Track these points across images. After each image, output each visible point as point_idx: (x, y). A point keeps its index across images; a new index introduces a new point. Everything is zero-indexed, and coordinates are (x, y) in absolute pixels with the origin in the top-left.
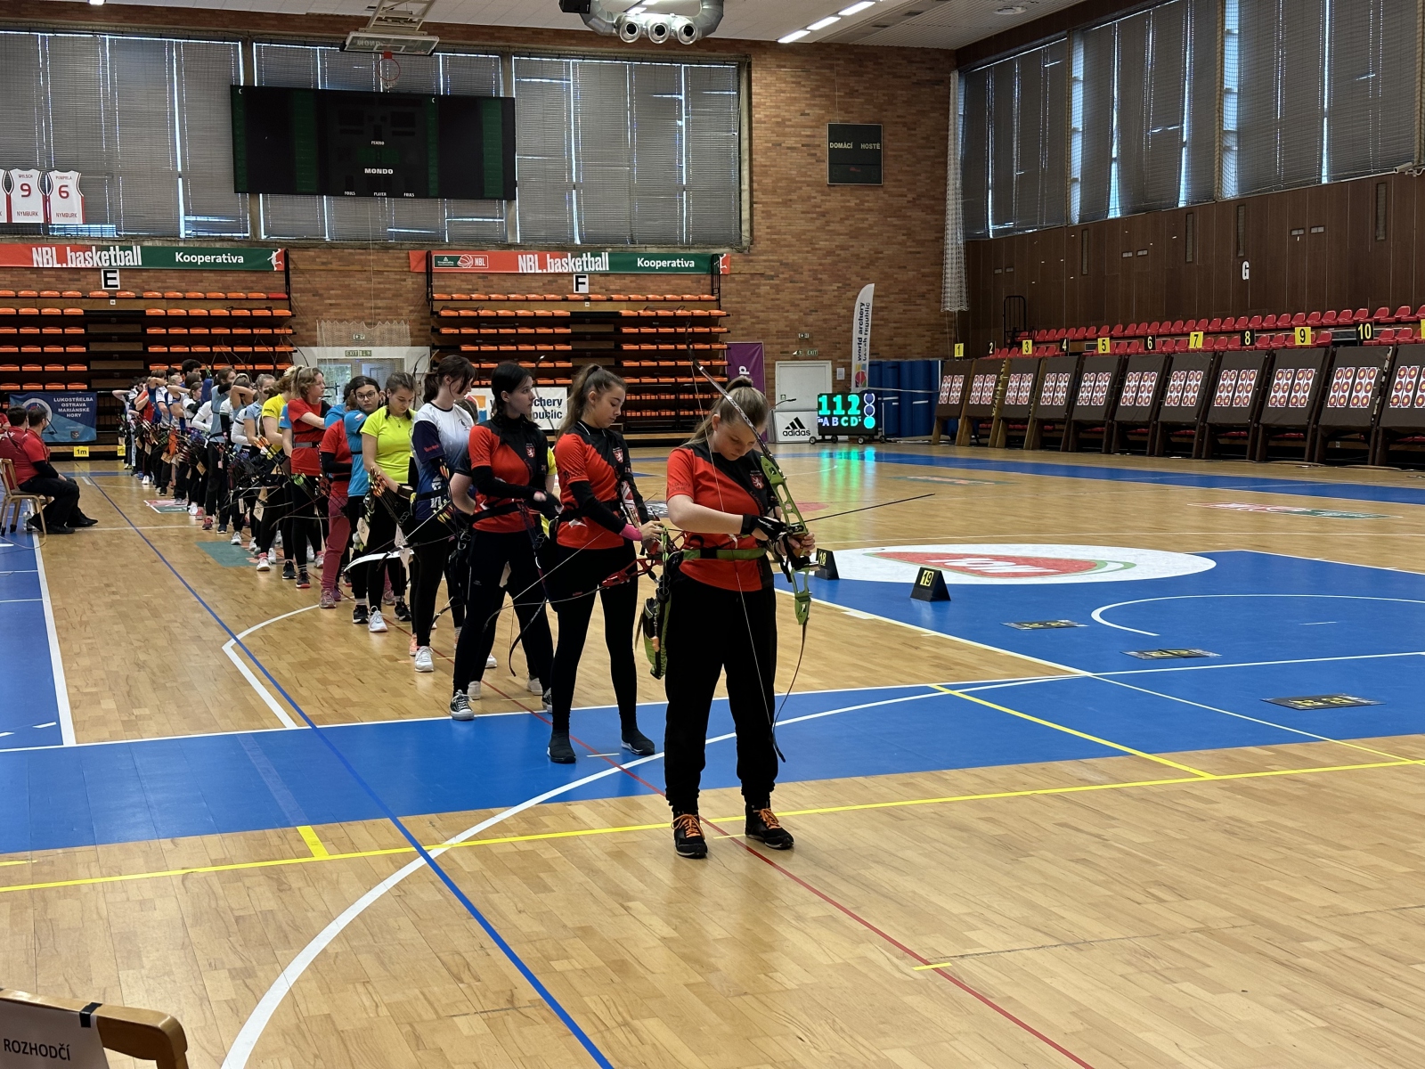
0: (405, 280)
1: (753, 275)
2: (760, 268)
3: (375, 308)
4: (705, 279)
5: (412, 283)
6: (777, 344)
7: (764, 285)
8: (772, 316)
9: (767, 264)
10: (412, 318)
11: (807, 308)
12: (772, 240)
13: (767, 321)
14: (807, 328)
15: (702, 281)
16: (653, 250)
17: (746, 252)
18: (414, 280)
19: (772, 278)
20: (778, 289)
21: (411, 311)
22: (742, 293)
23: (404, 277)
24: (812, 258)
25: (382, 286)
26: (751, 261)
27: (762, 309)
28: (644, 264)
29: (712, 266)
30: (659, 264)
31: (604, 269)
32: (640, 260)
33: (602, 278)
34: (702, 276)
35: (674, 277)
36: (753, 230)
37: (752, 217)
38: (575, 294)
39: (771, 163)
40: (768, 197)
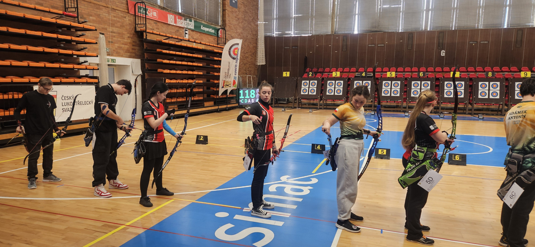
0: (125, 18)
1: (226, 39)
3: (112, 32)
5: (128, 19)
9: (228, 35)
10: (129, 41)
12: (229, 26)
15: (215, 40)
18: (129, 18)
21: (129, 37)
23: (125, 15)
25: (115, 19)
26: (226, 33)
28: (203, 28)
29: (218, 34)
30: (206, 29)
31: (193, 28)
32: (202, 26)
33: (192, 32)
34: (216, 37)
35: (209, 36)
36: (225, 21)
37: (224, 16)
38: (185, 38)
40: (229, 8)
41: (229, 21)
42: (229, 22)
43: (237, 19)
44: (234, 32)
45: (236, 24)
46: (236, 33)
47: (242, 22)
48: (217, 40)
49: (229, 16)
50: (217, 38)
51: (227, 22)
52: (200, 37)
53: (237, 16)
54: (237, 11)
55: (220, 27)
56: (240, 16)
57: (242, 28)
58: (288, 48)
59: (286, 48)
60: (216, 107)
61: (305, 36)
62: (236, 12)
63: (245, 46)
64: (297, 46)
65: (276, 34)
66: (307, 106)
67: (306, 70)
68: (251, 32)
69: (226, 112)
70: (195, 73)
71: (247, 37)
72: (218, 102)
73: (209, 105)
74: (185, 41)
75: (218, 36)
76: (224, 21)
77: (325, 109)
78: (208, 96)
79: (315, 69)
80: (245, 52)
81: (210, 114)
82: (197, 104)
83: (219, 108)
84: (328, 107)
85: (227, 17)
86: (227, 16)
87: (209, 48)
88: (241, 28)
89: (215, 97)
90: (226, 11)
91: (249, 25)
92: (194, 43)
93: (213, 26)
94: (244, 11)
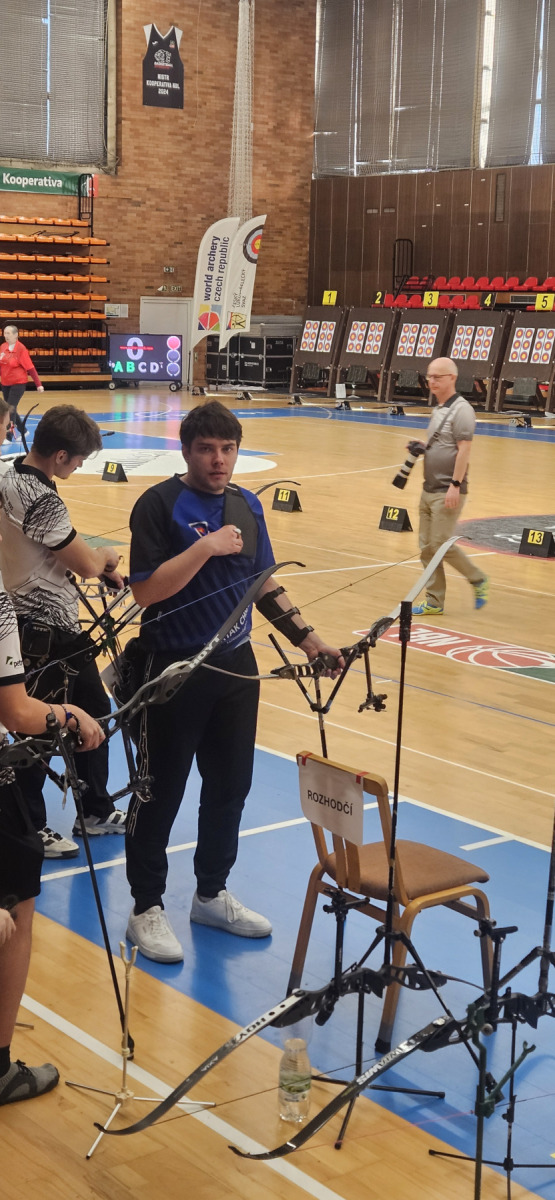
1: (121, 200)
2: (127, 192)
4: (71, 201)
6: (143, 277)
7: (132, 211)
8: (138, 246)
9: (134, 188)
11: (172, 239)
12: (140, 163)
13: (133, 252)
14: (172, 262)
15: (69, 204)
16: (18, 165)
17: (113, 173)
19: (138, 204)
20: (144, 217)
22: (110, 220)
24: (179, 185)
26: (119, 184)
27: (130, 238)
29: (80, 187)
34: (70, 198)
36: (121, 149)
37: (118, 135)
39: (139, 75)
40: (137, 113)
41: (136, 148)
42: (136, 151)
43: (181, 138)
44: (165, 177)
45: (175, 154)
46: (174, 178)
47: (207, 145)
48: (76, 205)
49: (136, 134)
50: (76, 200)
51: (128, 151)
53: (186, 128)
54: (183, 115)
56: (199, 128)
62: (177, 118)
65: (357, 167)
76: (118, 150)
85: (129, 140)
86: (125, 136)
90: (124, 122)
94: (217, 112)
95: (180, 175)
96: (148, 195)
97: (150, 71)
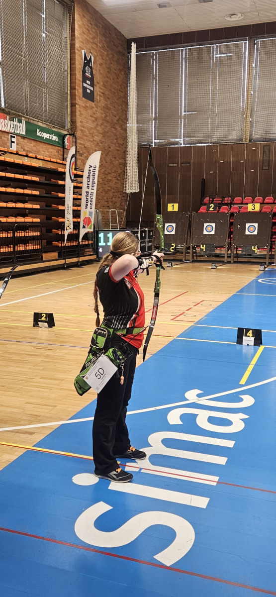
4: (60, 150)
15: (60, 152)
28: (39, 133)
29: (64, 142)
30: (45, 136)
31: (24, 133)
32: (38, 131)
33: (22, 140)
34: (60, 148)
35: (50, 146)
36: (75, 122)
37: (73, 113)
38: (11, 150)
39: (81, 79)
40: (80, 101)
41: (81, 122)
42: (80, 124)
43: (93, 119)
44: (89, 141)
45: (92, 128)
47: (102, 124)
48: (62, 153)
49: (81, 114)
50: (62, 150)
51: (78, 124)
52: (34, 148)
53: (95, 114)
54: (94, 106)
55: (66, 133)
56: (98, 115)
57: (102, 134)
58: (174, 165)
59: (172, 165)
60: (61, 262)
61: (201, 146)
63: (106, 162)
64: (190, 163)
65: (155, 143)
66: (206, 258)
67: (203, 201)
68: (115, 141)
69: (78, 270)
70: (28, 206)
71: (110, 148)
72: (64, 252)
73: (51, 258)
74: (12, 155)
75: (63, 147)
76: (73, 122)
77: (235, 262)
78: (49, 243)
79: (218, 200)
80: (107, 173)
81: (52, 272)
82: (30, 256)
83: (65, 263)
84: (240, 260)
85: (79, 117)
86: (78, 113)
87: (50, 166)
88: (100, 133)
89: (60, 245)
90: (77, 106)
91: (113, 129)
92: (26, 158)
93: (55, 130)
94: (104, 107)
95: (94, 140)
96: (85, 151)
97: (85, 79)
